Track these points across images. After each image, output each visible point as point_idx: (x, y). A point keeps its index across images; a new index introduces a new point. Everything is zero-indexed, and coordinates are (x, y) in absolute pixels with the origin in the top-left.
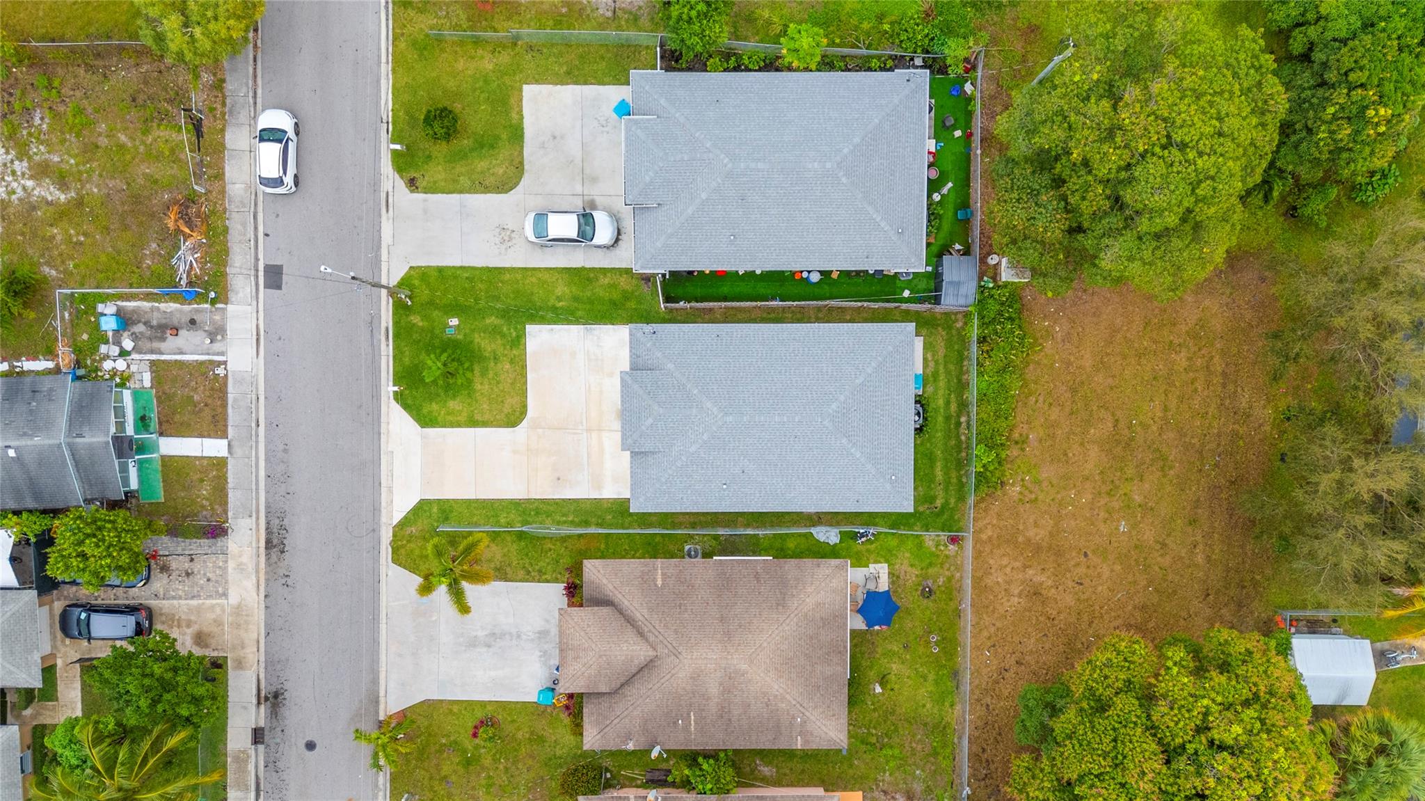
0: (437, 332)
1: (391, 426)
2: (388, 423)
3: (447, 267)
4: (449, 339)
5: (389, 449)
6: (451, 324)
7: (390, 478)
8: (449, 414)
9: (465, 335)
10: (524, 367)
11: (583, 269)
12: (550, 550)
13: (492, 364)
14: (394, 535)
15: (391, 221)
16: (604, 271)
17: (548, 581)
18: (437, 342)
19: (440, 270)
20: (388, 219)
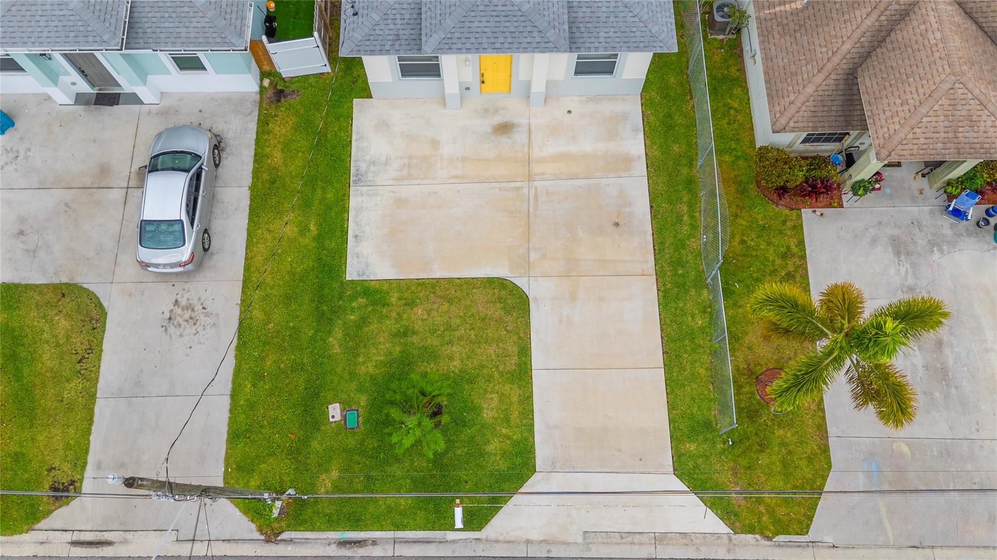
0: (352, 442)
1: (535, 536)
2: (528, 542)
3: (230, 425)
4: (367, 421)
5: (580, 540)
6: (338, 418)
7: (637, 538)
8: (507, 420)
9: (360, 389)
10: (421, 283)
11: (252, 188)
12: (743, 242)
13: (415, 339)
14: (751, 530)
15: (129, 536)
16: (259, 158)
17: (801, 243)
18: (372, 443)
19: (234, 436)
20: (125, 542)
